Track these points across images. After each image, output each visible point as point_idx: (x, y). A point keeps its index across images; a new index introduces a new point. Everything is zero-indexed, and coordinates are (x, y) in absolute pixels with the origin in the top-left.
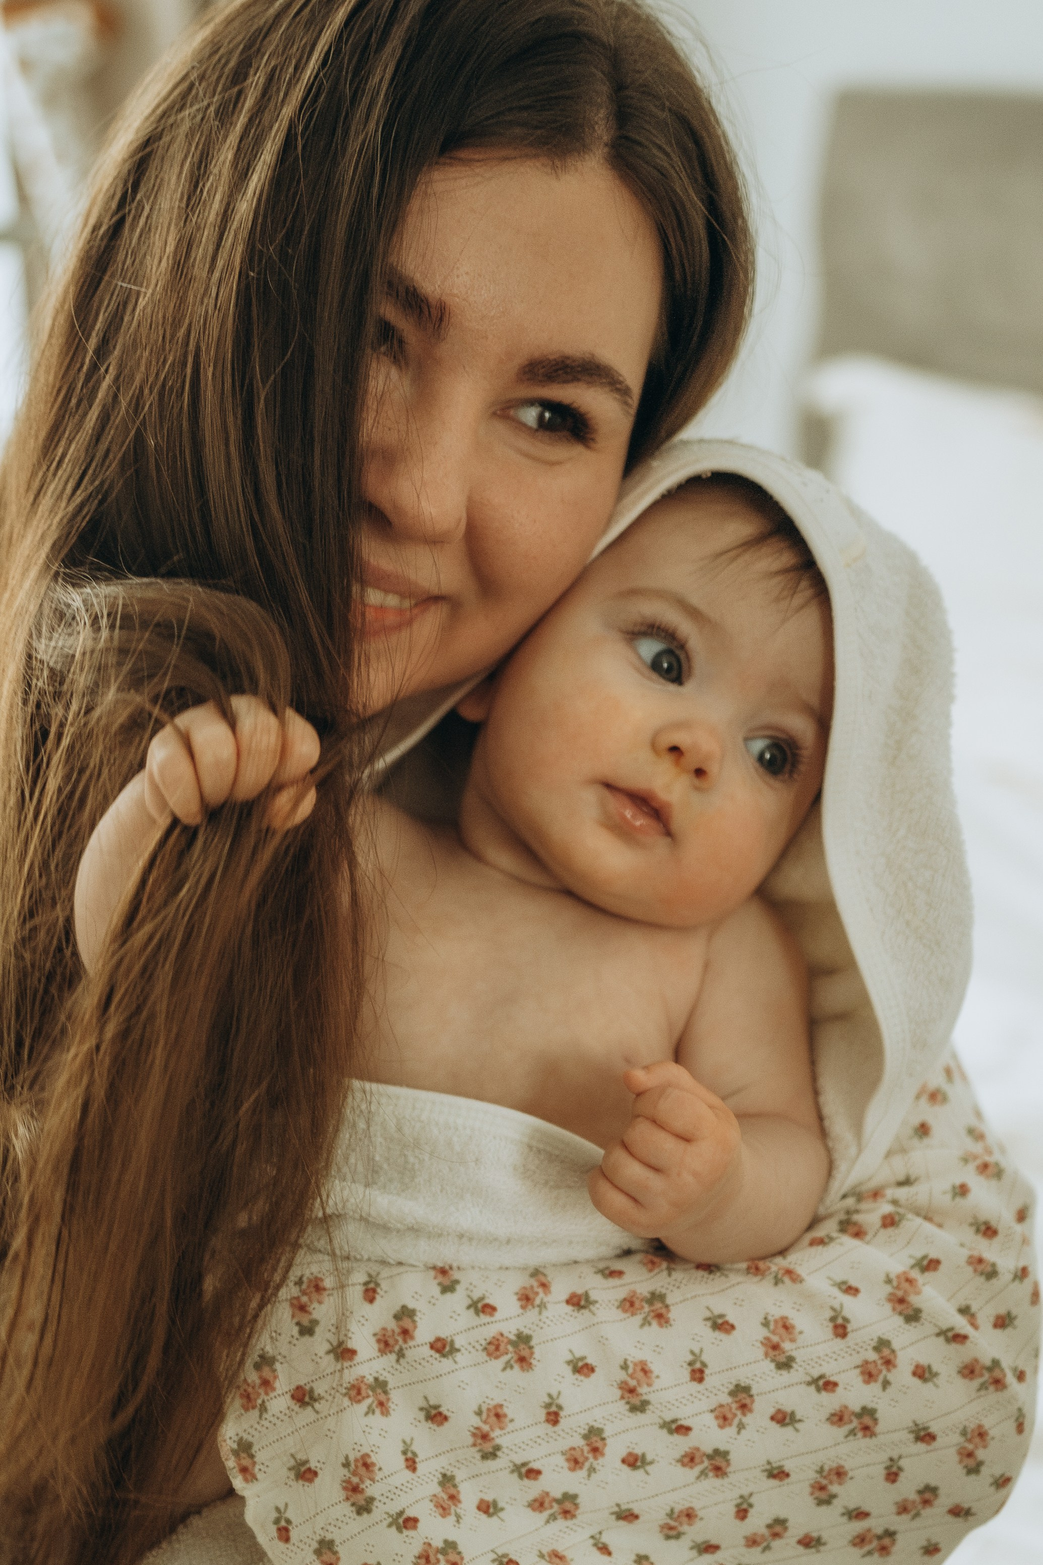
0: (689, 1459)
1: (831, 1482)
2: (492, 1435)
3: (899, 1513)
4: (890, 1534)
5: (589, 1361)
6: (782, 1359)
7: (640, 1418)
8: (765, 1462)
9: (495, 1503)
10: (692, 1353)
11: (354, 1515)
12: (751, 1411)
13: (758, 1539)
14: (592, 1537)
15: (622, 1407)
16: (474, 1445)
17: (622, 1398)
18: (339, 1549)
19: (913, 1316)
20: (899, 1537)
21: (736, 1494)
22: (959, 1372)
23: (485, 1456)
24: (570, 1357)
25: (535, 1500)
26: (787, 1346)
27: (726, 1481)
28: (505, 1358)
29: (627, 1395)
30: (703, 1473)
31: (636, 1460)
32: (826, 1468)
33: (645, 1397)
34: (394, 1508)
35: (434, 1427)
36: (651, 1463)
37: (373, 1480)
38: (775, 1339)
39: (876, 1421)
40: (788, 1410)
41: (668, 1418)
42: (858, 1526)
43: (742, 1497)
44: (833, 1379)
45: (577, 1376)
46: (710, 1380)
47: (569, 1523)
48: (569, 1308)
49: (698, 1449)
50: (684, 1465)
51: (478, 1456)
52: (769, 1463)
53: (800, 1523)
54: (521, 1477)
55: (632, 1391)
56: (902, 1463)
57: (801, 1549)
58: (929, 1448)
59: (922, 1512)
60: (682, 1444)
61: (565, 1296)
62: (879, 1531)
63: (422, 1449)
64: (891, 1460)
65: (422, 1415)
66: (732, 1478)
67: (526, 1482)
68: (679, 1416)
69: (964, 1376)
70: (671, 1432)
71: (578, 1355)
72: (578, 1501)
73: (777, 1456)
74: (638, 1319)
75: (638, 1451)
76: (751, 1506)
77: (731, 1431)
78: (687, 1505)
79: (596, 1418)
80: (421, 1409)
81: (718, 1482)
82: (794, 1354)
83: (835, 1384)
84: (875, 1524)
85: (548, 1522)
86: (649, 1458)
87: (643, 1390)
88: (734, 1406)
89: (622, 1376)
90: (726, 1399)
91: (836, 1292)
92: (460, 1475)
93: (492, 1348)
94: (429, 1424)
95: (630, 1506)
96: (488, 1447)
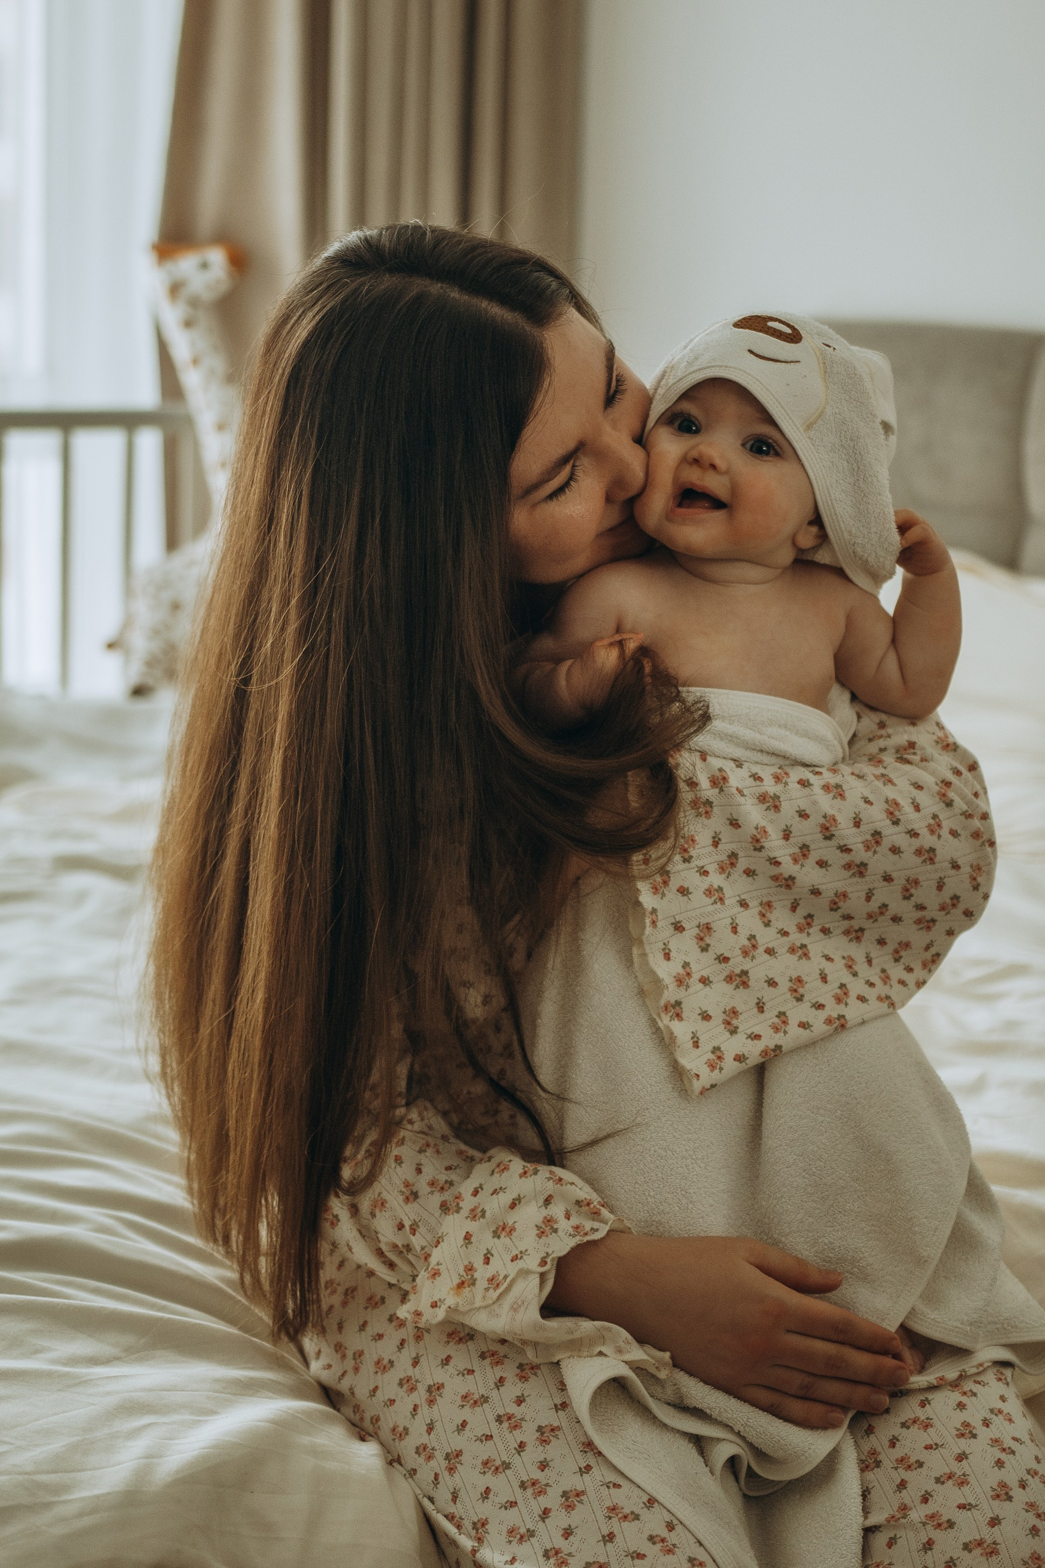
0: (848, 866)
1: (912, 887)
2: (761, 840)
3: (940, 910)
4: (933, 921)
5: (807, 812)
6: (894, 819)
7: (828, 843)
8: (883, 872)
10: (855, 813)
11: (681, 862)
12: (880, 845)
13: (873, 915)
15: (820, 836)
16: (751, 843)
17: (821, 832)
18: (671, 876)
19: (949, 804)
20: (937, 923)
21: (866, 887)
22: (971, 836)
23: (755, 849)
24: (798, 809)
25: (775, 876)
26: (897, 813)
27: (863, 880)
28: (768, 804)
29: (824, 831)
30: (854, 875)
31: (823, 864)
32: (911, 879)
33: (833, 833)
34: (700, 863)
35: (733, 829)
36: (830, 865)
37: (694, 848)
38: (891, 809)
39: (935, 855)
40: (897, 846)
41: (842, 844)
42: (920, 914)
43: (869, 889)
44: (918, 832)
45: (801, 819)
46: (863, 827)
48: (799, 786)
49: (853, 861)
50: (845, 869)
52: (885, 872)
53: (894, 909)
54: (771, 864)
55: (827, 829)
56: (945, 880)
57: (891, 922)
58: (958, 873)
59: (951, 911)
60: (846, 858)
61: (797, 779)
62: (928, 918)
63: (724, 838)
64: (941, 878)
65: (728, 822)
66: (867, 878)
68: (848, 843)
69: (974, 838)
70: (842, 851)
71: (802, 808)
72: (796, 881)
73: (889, 869)
74: (831, 795)
75: (825, 859)
76: (873, 894)
77: (870, 853)
78: (844, 890)
79: (807, 840)
80: (728, 819)
81: (859, 880)
82: (900, 817)
83: (918, 834)
84: (928, 914)
86: (829, 863)
87: (832, 829)
88: (873, 841)
89: (822, 821)
90: (869, 837)
91: (912, 789)
93: (762, 798)
94: (731, 827)
95: (819, 887)
96: (758, 846)
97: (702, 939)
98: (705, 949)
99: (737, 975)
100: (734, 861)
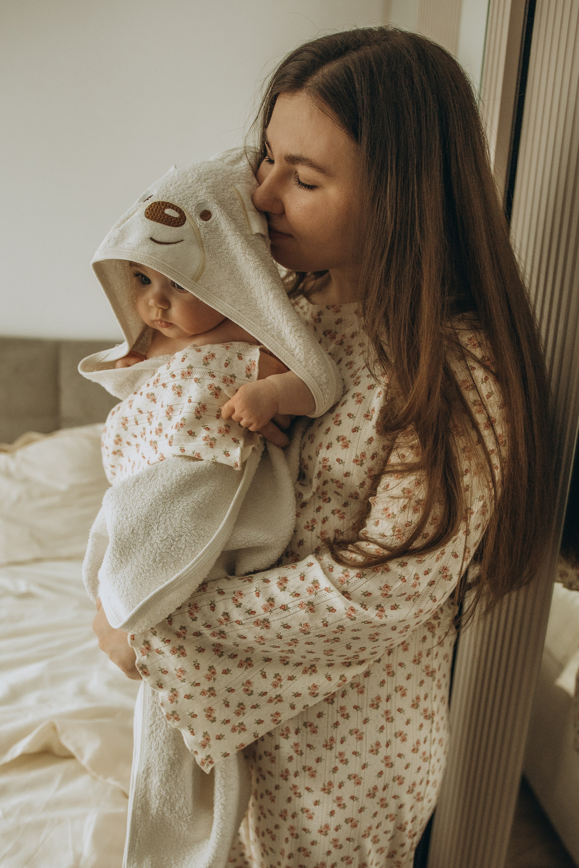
9: (228, 669)
14: (261, 671)
35: (202, 653)
47: (252, 668)
51: (218, 657)
67: (234, 659)
80: (196, 650)
85: (245, 670)
92: (215, 665)
97: (210, 716)
98: (214, 720)
99: (237, 726)
100: (213, 671)
